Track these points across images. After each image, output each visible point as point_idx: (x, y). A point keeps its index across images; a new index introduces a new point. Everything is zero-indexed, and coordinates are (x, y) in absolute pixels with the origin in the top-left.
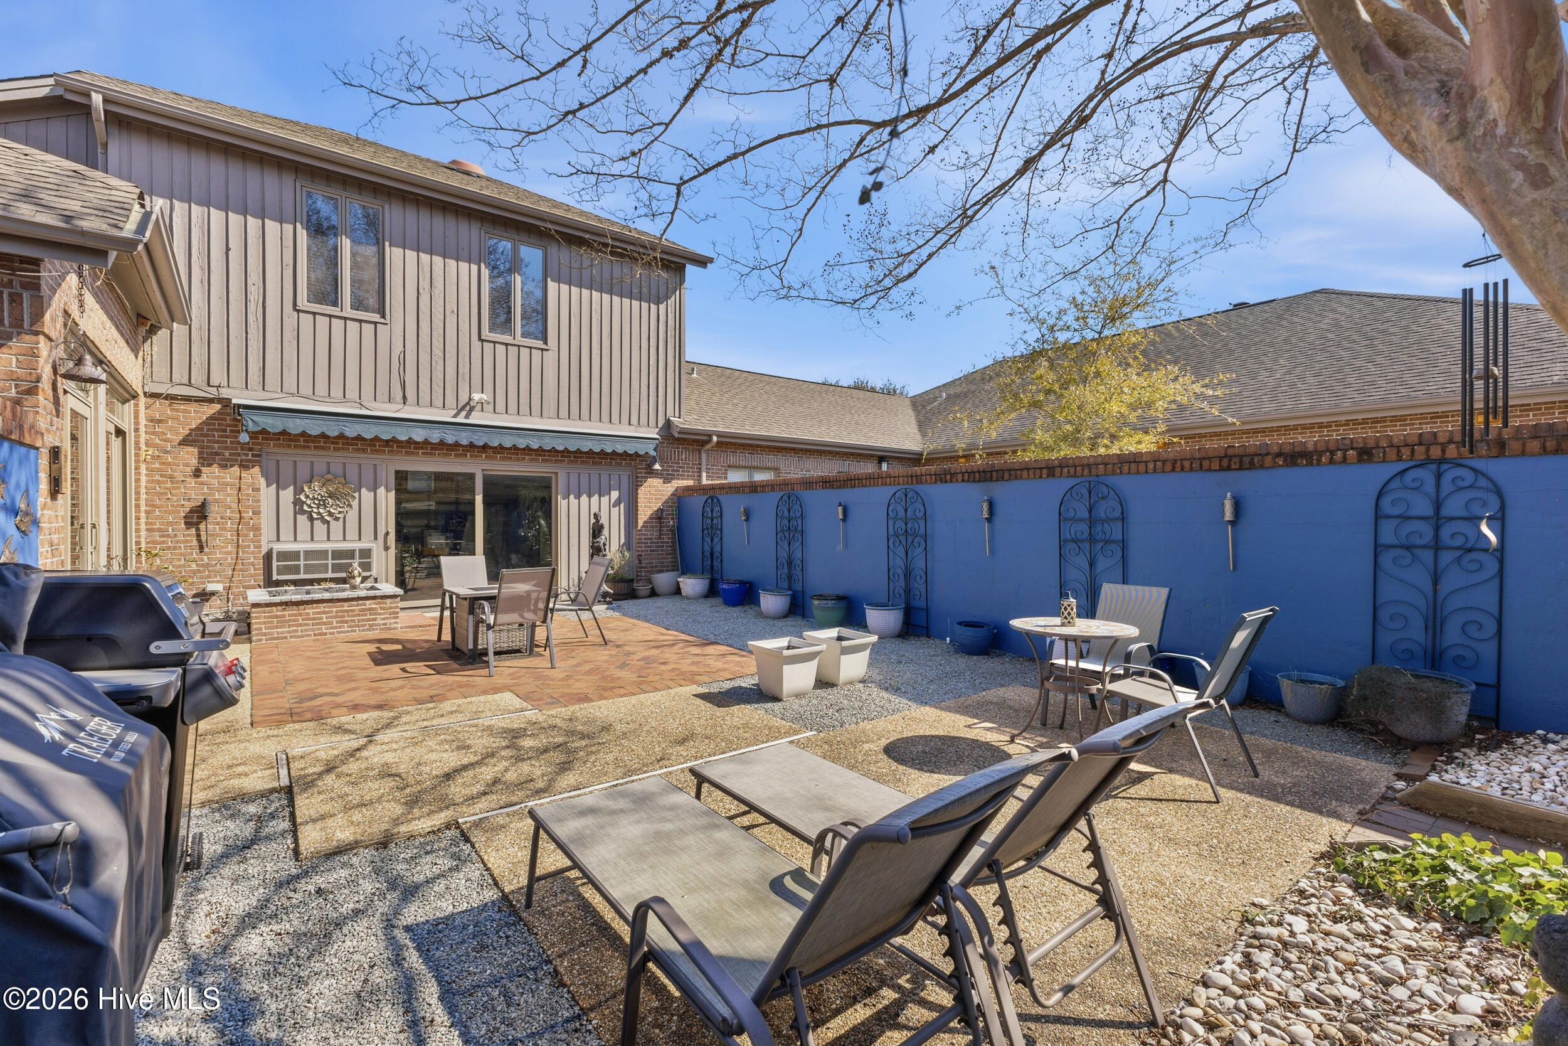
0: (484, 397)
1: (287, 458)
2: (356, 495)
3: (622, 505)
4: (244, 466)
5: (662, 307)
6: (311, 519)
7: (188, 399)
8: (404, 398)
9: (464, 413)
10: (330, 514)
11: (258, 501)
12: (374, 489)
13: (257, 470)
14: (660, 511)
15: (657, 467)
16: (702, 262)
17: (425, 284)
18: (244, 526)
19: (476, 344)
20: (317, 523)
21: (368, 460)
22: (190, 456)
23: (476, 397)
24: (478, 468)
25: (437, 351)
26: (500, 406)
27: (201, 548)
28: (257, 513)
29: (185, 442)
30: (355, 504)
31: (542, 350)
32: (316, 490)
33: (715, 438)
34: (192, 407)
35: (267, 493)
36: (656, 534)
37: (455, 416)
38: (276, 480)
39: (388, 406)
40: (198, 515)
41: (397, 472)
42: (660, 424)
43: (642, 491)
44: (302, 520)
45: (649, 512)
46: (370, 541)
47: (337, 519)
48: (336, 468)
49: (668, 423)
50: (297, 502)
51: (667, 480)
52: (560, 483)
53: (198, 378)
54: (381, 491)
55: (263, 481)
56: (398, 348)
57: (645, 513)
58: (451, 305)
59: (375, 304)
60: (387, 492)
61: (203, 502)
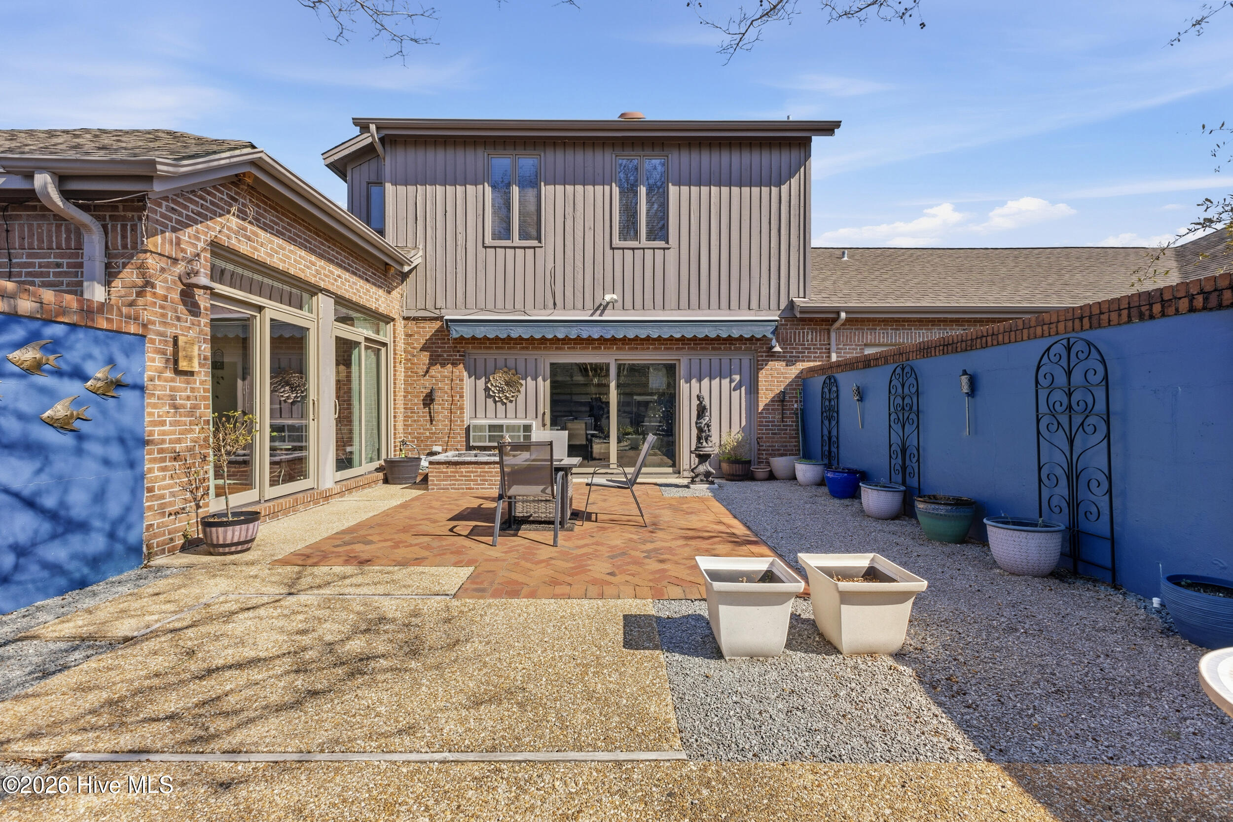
0: (615, 297)
1: (481, 356)
2: (523, 382)
3: (743, 389)
4: (454, 364)
5: (785, 187)
6: (495, 402)
7: (423, 319)
8: (555, 304)
9: (599, 312)
10: (507, 398)
11: (462, 388)
12: (535, 378)
13: (461, 366)
14: (783, 393)
15: (777, 348)
17: (569, 210)
18: (455, 407)
19: (609, 251)
20: (499, 404)
21: (531, 355)
22: (427, 358)
23: (608, 297)
24: (609, 358)
25: (579, 264)
26: (628, 303)
27: (431, 421)
28: (462, 397)
29: (424, 349)
30: (523, 389)
31: (664, 249)
32: (498, 379)
33: (844, 315)
34: (427, 325)
35: (468, 383)
36: (778, 417)
37: (592, 315)
38: (474, 373)
39: (544, 311)
40: (429, 400)
41: (552, 364)
42: (783, 306)
43: (763, 375)
44: (490, 401)
45: (770, 396)
46: (533, 419)
47: (511, 401)
48: (511, 363)
49: (791, 304)
50: (487, 389)
51: (790, 363)
52: (683, 369)
54: (541, 379)
55: (465, 374)
56: (550, 265)
57: (766, 396)
58: (589, 225)
59: (534, 233)
60: (544, 380)
61: (432, 390)
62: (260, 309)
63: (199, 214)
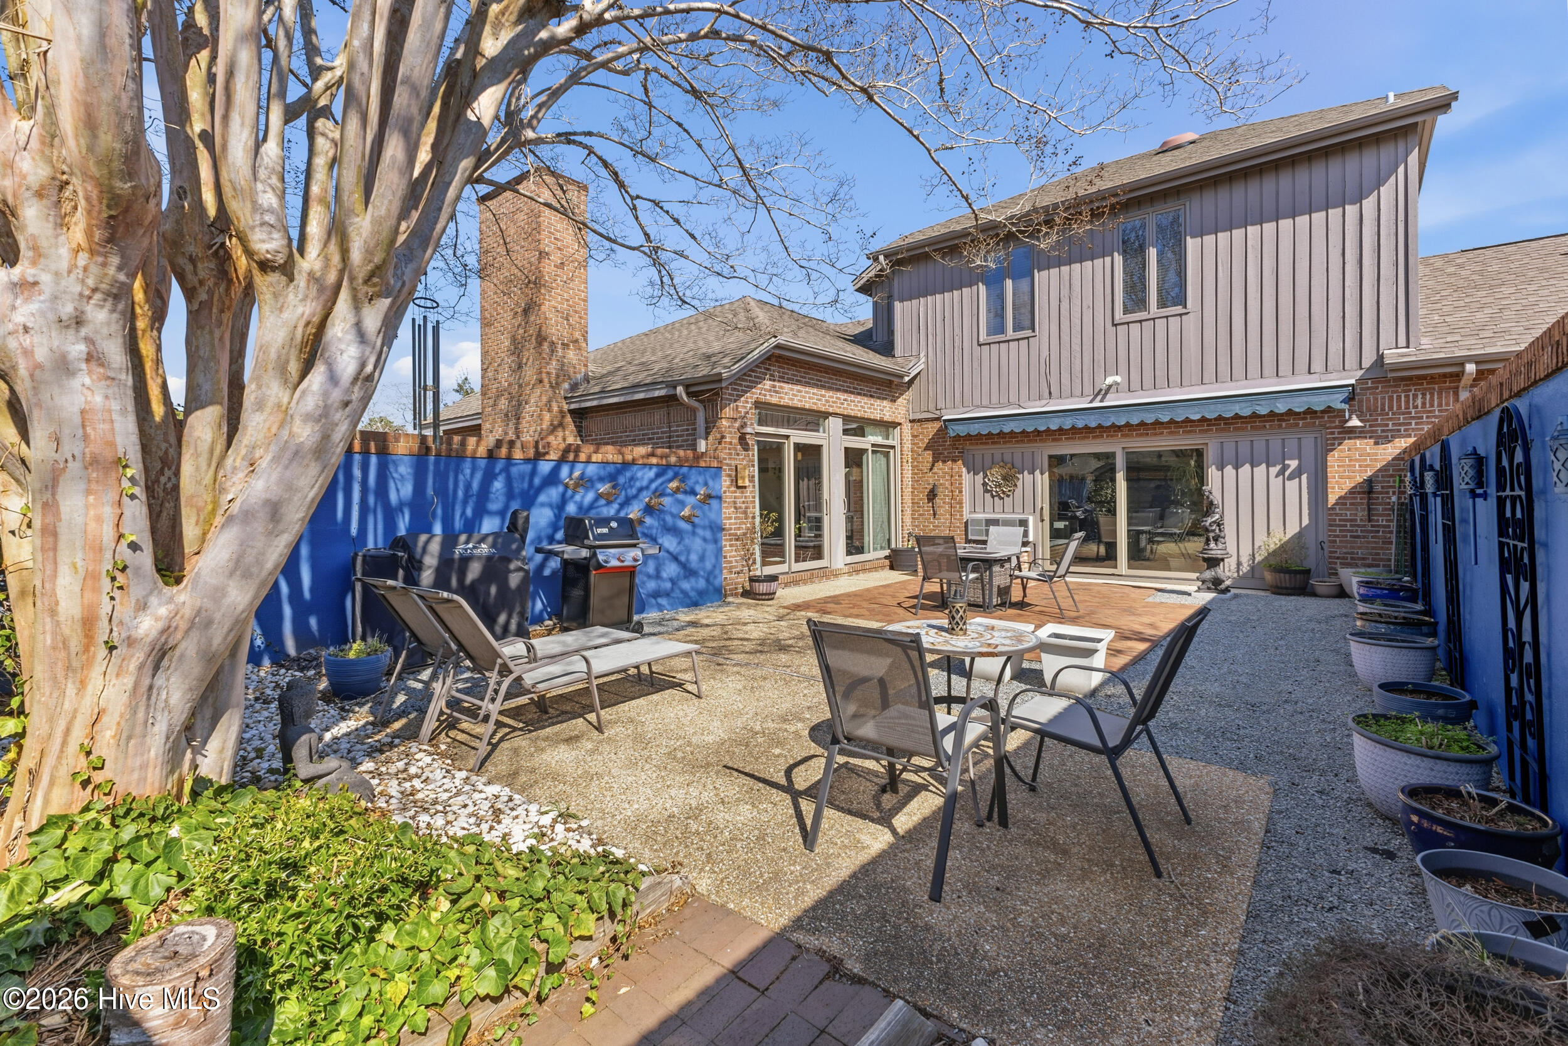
0: (1118, 379)
1: (980, 452)
2: (1020, 476)
3: (1304, 477)
4: (954, 461)
5: (1369, 204)
6: (993, 497)
7: (928, 420)
8: (1050, 393)
9: (1099, 397)
10: (1004, 492)
11: (961, 484)
12: (1032, 472)
13: (960, 462)
14: (1370, 481)
15: (1355, 422)
16: (1443, 105)
17: (1065, 292)
18: (956, 503)
19: (1111, 330)
20: (996, 499)
21: (1027, 448)
22: (928, 456)
23: (1110, 380)
24: (1118, 448)
25: (1076, 347)
26: (1135, 384)
27: (935, 514)
28: (961, 492)
29: (926, 449)
30: (1020, 484)
31: (1181, 315)
32: (995, 474)
33: (1471, 368)
34: (930, 425)
35: (966, 478)
36: (1362, 514)
37: (1091, 402)
38: (973, 469)
39: (1038, 403)
40: (932, 495)
41: (1050, 457)
42: (1366, 364)
43: (1333, 459)
44: (988, 495)
45: (1348, 485)
46: (1030, 514)
47: (1008, 496)
48: (1008, 458)
49: (1381, 357)
50: (985, 484)
51: (1381, 439)
52: (1211, 455)
53: (932, 407)
54: (1037, 472)
55: (964, 470)
56: (1044, 353)
57: (1338, 487)
58: (1088, 301)
59: (1027, 323)
60: (1042, 474)
61: (934, 485)
62: (787, 437)
63: (747, 387)
